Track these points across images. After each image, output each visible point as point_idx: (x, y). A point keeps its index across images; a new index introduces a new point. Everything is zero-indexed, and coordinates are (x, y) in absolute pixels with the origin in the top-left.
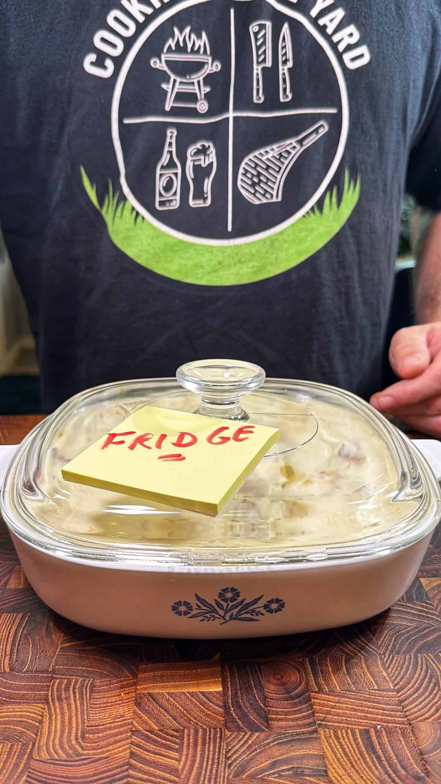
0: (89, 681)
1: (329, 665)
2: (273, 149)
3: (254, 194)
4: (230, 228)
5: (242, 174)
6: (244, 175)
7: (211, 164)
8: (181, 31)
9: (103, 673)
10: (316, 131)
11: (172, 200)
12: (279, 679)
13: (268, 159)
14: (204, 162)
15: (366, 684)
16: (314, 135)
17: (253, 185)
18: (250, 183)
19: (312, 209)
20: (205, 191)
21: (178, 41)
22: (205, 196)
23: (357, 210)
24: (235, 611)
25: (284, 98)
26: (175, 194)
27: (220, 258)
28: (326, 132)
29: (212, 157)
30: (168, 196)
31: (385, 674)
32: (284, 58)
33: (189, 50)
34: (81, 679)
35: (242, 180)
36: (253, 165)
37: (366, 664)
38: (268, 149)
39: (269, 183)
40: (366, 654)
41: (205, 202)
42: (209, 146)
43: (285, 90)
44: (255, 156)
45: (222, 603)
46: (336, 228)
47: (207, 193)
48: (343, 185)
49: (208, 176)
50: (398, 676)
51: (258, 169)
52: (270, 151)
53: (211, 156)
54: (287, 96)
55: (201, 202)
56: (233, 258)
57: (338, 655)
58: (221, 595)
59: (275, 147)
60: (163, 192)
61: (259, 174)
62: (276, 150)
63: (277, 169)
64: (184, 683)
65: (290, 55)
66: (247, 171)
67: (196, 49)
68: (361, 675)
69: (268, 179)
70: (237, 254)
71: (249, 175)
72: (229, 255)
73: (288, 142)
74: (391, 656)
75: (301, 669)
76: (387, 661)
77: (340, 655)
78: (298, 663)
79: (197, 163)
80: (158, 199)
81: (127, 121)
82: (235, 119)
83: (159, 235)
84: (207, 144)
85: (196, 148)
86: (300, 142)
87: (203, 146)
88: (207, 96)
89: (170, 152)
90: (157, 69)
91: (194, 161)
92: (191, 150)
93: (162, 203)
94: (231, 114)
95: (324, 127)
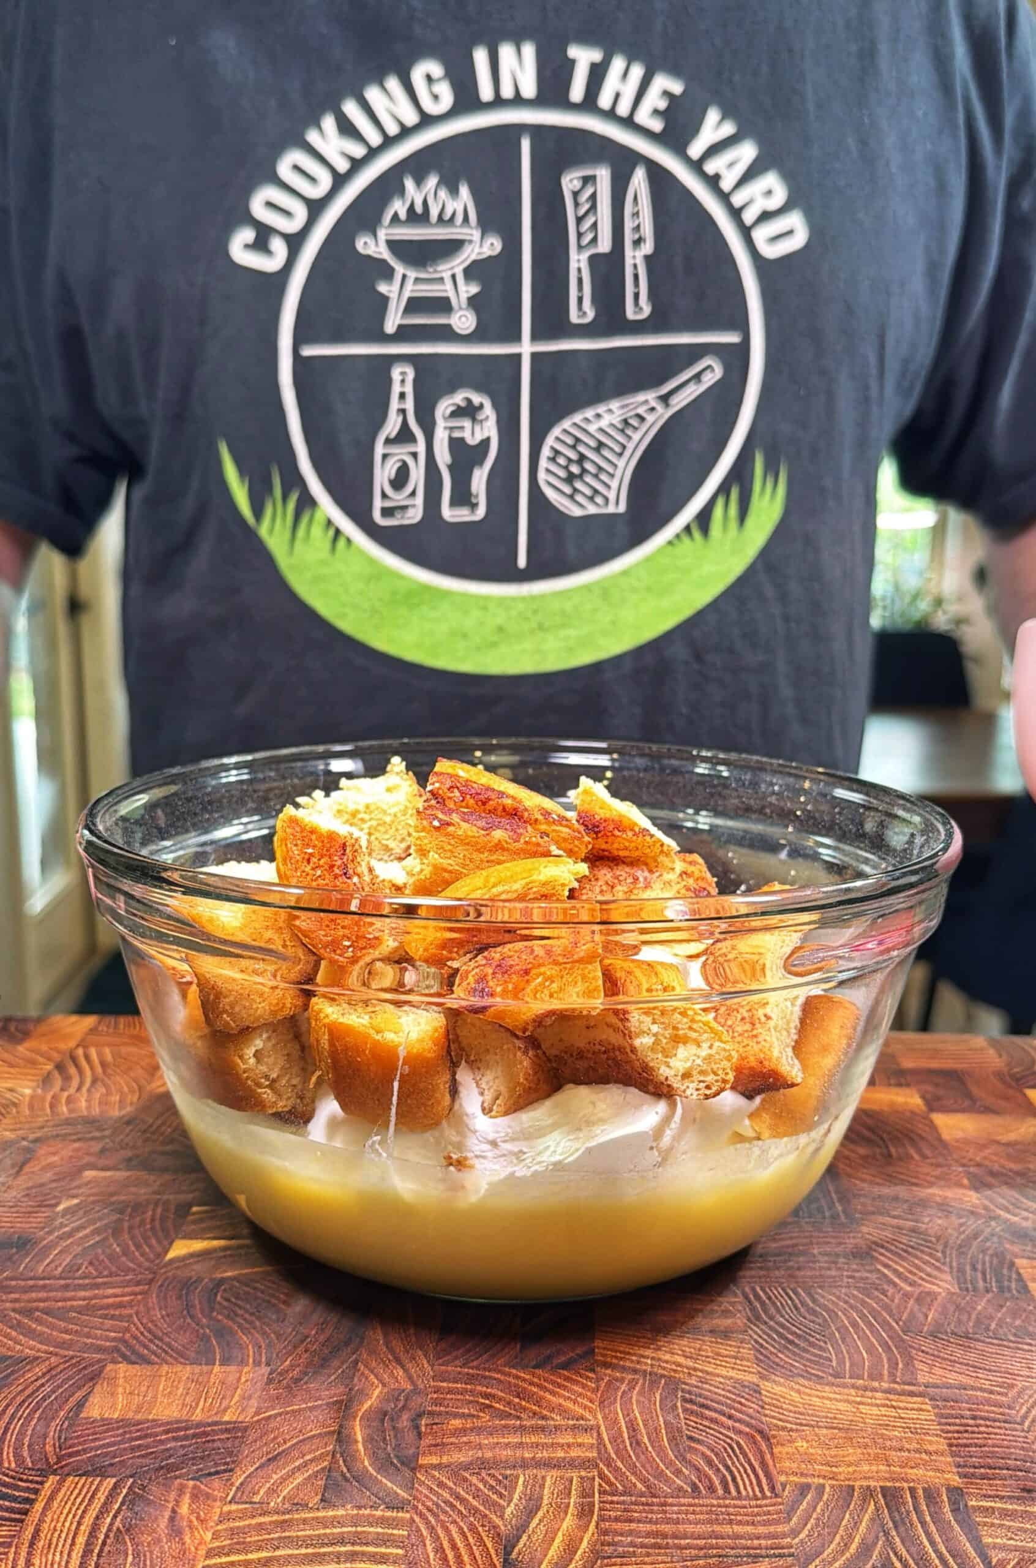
4: (522, 563)
5: (549, 458)
7: (487, 441)
8: (418, 184)
14: (471, 434)
16: (693, 386)
20: (474, 490)
21: (413, 202)
22: (475, 500)
23: (781, 535)
25: (634, 312)
28: (720, 380)
29: (489, 426)
32: (636, 236)
33: (434, 218)
36: (571, 442)
41: (473, 512)
42: (482, 404)
43: (637, 297)
44: (575, 424)
46: (738, 566)
47: (478, 495)
48: (752, 482)
52: (605, 415)
53: (486, 424)
54: (641, 309)
55: (466, 511)
56: (527, 619)
62: (618, 412)
65: (647, 229)
67: (447, 216)
70: (535, 612)
71: (562, 461)
72: (520, 614)
79: (457, 434)
80: (378, 503)
81: (308, 351)
82: (535, 356)
83: (380, 573)
84: (477, 399)
85: (453, 404)
86: (665, 399)
87: (469, 401)
88: (473, 302)
89: (403, 411)
90: (369, 257)
91: (451, 429)
92: (444, 407)
93: (387, 512)
94: (526, 348)
95: (713, 371)
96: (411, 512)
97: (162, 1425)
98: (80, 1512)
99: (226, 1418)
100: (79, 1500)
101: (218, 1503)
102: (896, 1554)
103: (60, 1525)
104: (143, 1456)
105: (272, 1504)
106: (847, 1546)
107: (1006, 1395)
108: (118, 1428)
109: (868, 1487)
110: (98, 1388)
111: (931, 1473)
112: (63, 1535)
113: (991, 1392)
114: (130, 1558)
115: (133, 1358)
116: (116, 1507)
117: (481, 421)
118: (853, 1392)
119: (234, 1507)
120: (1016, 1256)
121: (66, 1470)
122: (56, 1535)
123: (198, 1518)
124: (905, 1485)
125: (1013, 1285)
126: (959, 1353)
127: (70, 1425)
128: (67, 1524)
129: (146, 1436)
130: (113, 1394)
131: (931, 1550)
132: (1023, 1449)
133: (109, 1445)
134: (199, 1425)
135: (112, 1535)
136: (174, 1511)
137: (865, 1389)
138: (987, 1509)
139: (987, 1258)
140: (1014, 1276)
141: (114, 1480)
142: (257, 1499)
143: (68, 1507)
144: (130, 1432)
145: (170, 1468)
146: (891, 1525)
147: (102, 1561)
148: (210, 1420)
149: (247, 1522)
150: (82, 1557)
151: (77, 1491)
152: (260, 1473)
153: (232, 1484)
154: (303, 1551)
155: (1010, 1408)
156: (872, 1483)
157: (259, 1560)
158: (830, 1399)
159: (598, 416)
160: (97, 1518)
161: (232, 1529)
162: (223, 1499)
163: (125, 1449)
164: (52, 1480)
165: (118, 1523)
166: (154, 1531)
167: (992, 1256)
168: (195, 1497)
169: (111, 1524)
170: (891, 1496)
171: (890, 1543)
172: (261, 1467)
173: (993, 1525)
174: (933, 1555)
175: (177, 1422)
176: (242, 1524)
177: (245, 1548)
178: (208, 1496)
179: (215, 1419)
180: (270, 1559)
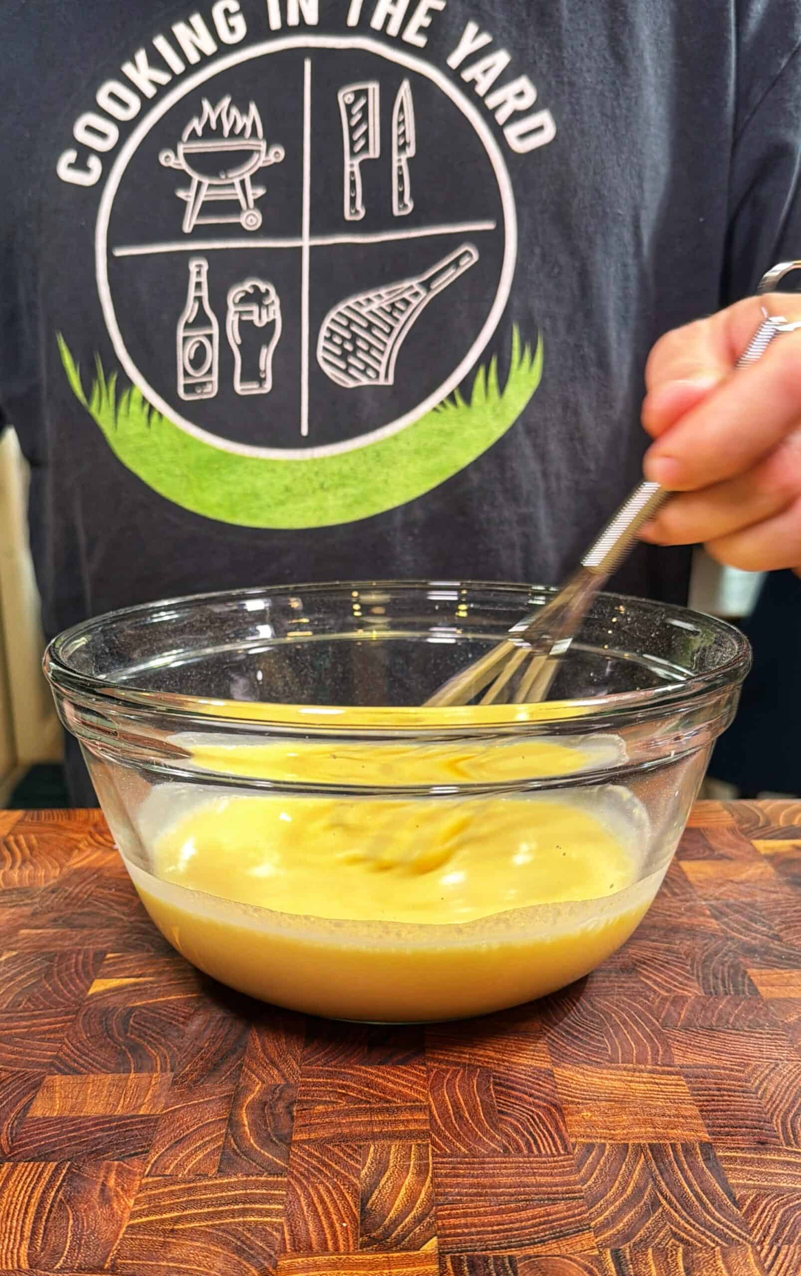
1: (652, 1262)
2: (379, 296)
3: (346, 372)
4: (305, 431)
5: (326, 338)
6: (329, 339)
7: (272, 324)
8: (214, 105)
10: (456, 263)
11: (203, 384)
13: (371, 312)
14: (259, 317)
16: (451, 271)
17: (345, 355)
18: (338, 352)
19: (451, 397)
20: (262, 367)
21: (209, 119)
22: (263, 376)
23: (538, 398)
25: (400, 209)
26: (210, 371)
27: (288, 481)
28: (476, 263)
29: (274, 311)
30: (198, 376)
32: (402, 141)
33: (226, 133)
35: (325, 349)
36: (344, 322)
37: (725, 1262)
38: (371, 295)
39: (374, 353)
40: (724, 1244)
41: (261, 386)
42: (267, 291)
43: (401, 195)
44: (349, 308)
46: (499, 429)
47: (265, 371)
48: (510, 354)
49: (267, 343)
51: (354, 328)
52: (375, 300)
53: (271, 309)
54: (405, 206)
55: (255, 385)
56: (310, 480)
57: (670, 1244)
59: (383, 292)
60: (190, 371)
61: (355, 336)
62: (386, 297)
63: (387, 330)
65: (411, 136)
66: (332, 332)
67: (238, 130)
69: (371, 345)
70: (317, 473)
71: (337, 340)
72: (304, 475)
73: (406, 284)
74: (775, 1248)
75: (595, 1270)
76: (767, 1256)
77: (674, 1245)
78: (590, 1259)
79: (245, 318)
80: (181, 381)
81: (119, 252)
82: (312, 249)
83: (188, 443)
84: (263, 287)
85: (243, 291)
86: (427, 285)
87: (256, 288)
88: (259, 203)
89: (199, 299)
90: (170, 168)
91: (241, 313)
92: (235, 294)
93: (189, 388)
94: (306, 242)
95: (470, 256)
96: (209, 388)
97: (93, 1119)
98: (30, 1189)
99: (141, 1113)
100: (29, 1180)
101: (138, 1177)
102: (662, 1194)
103: (15, 1199)
104: (76, 1144)
105: (180, 1176)
106: (624, 1190)
107: (743, 1072)
108: (57, 1124)
109: (639, 1144)
110: (39, 1095)
111: (687, 1133)
112: (18, 1207)
113: (732, 1070)
114: (71, 1222)
115: (66, 1070)
116: (58, 1184)
117: (267, 306)
118: (625, 1073)
119: (150, 1180)
120: (749, 967)
121: (17, 1158)
122: (13, 1207)
123: (122, 1189)
124: (668, 1142)
125: (746, 989)
126: (706, 1041)
127: (20, 1123)
128: (21, 1199)
129: (80, 1129)
130: (52, 1098)
131: (689, 1191)
132: (757, 1112)
133: (49, 1137)
134: (121, 1118)
135: (56, 1205)
136: (103, 1185)
137: (635, 1070)
138: (731, 1158)
139: (726, 969)
140: (747, 982)
141: (56, 1163)
142: (168, 1172)
143: (20, 1186)
144: (67, 1126)
145: (98, 1152)
146: (657, 1172)
147: (50, 1224)
148: (129, 1115)
149: (161, 1190)
150: (34, 1223)
151: (27, 1173)
152: (170, 1153)
153: (148, 1162)
154: (206, 1210)
155: (746, 1081)
156: (642, 1142)
157: (172, 1218)
158: (607, 1079)
159: (369, 300)
160: (44, 1192)
161: (149, 1196)
162: (141, 1174)
163: (63, 1140)
164: (7, 1166)
165: (60, 1196)
166: (89, 1201)
167: (729, 967)
168: (119, 1173)
169: (55, 1197)
170: (657, 1151)
171: (657, 1185)
172: (171, 1147)
173: (736, 1169)
174: (691, 1194)
175: (103, 1117)
176: (157, 1192)
177: (160, 1210)
178: (129, 1172)
179: (133, 1113)
180: (180, 1217)
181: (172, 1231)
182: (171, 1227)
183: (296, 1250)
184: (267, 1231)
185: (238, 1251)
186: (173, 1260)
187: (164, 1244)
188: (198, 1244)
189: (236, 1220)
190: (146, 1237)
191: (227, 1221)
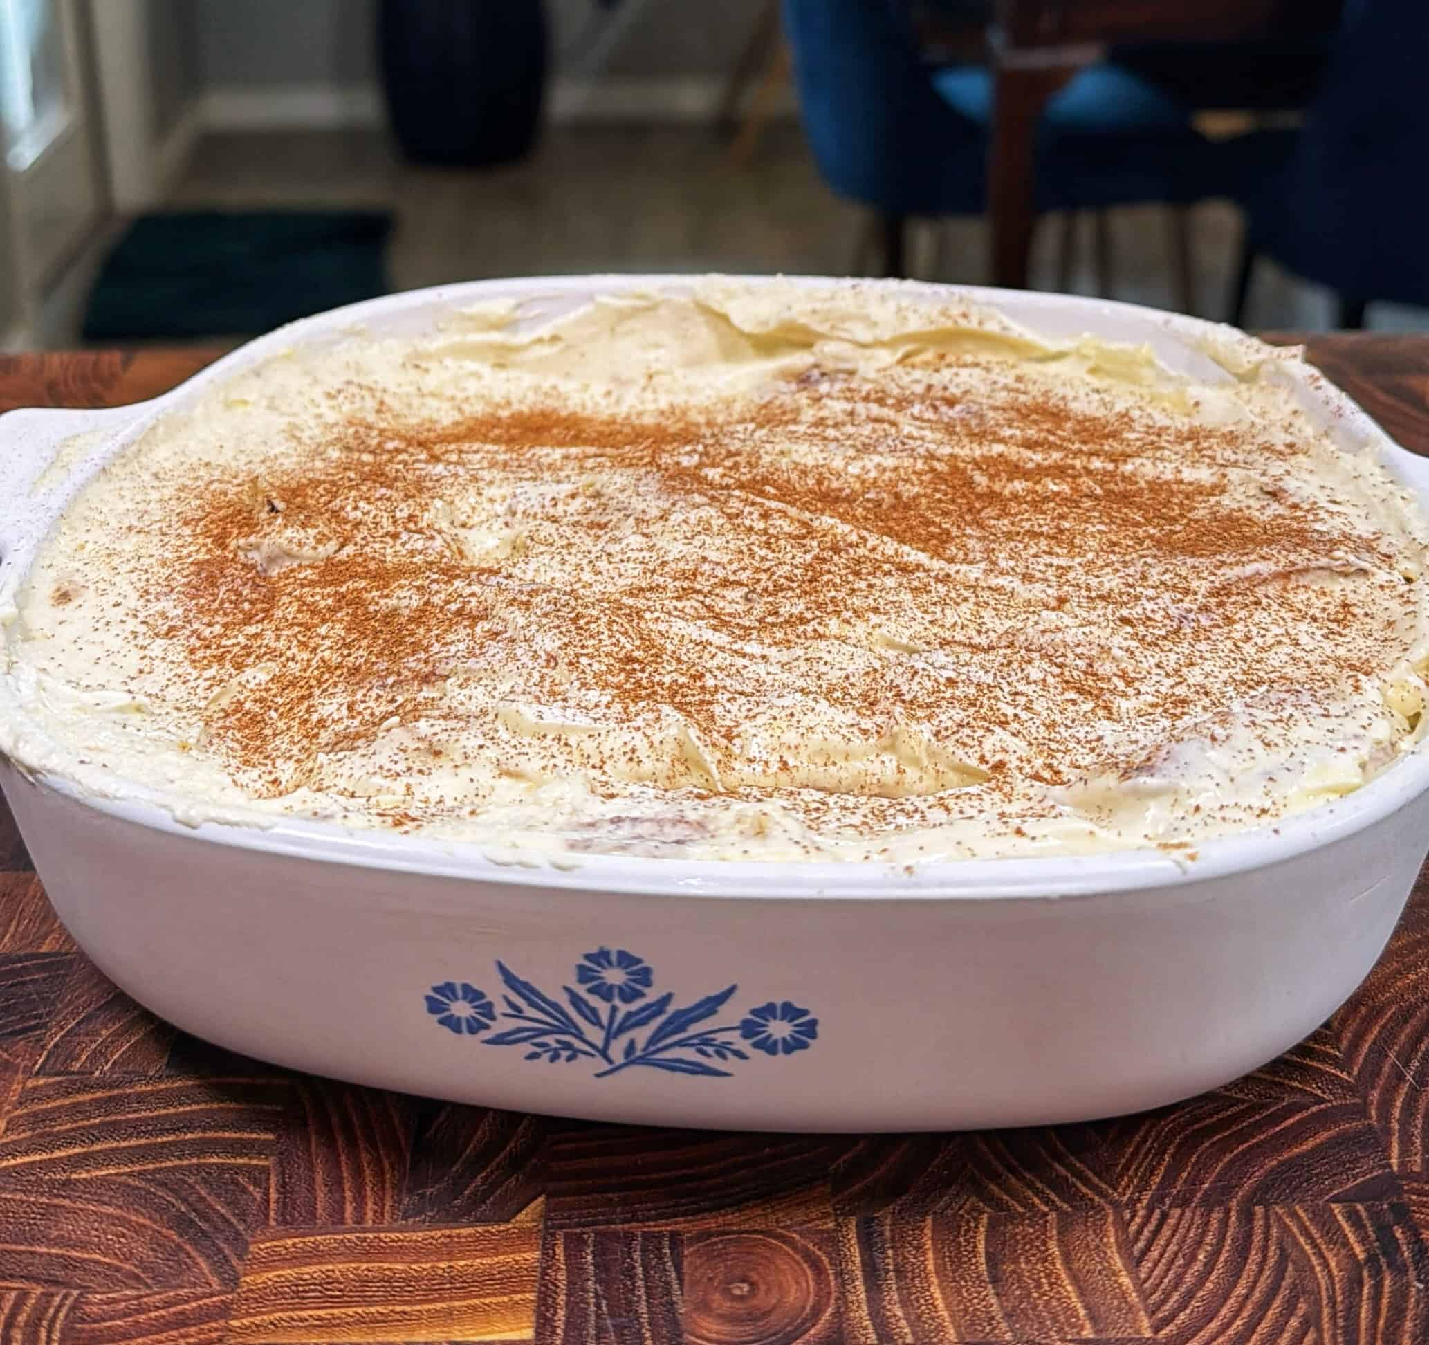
0: (66, 1297)
1: (929, 1244)
9: (118, 1269)
12: (741, 1298)
15: (1055, 1320)
24: (642, 1035)
31: (1125, 1280)
34: (39, 1290)
37: (1062, 1243)
40: (1066, 1208)
45: (594, 1001)
50: (1175, 1288)
57: (967, 1206)
58: (584, 975)
64: (398, 1309)
68: (1039, 1286)
74: (1157, 1214)
75: (825, 1260)
76: (1139, 1232)
77: (973, 1209)
78: (817, 1238)
99: (44, 949)
101: (20, 1077)
105: (97, 1073)
119: (39, 1082)
142: (76, 1066)
148: (22, 953)
149: (58, 1103)
152: (85, 1029)
153: (43, 1048)
154: (133, 1142)
161: (35, 1115)
162: (27, 1070)
172: (88, 1019)
179: (29, 950)
180: (86, 1156)
181: (66, 1183)
182: (64, 1177)
183: (285, 1222)
184: (237, 1184)
185: (182, 1223)
186: (59, 1241)
187: (48, 1212)
188: (111, 1210)
189: (186, 1162)
190: (18, 1196)
191: (169, 1164)
